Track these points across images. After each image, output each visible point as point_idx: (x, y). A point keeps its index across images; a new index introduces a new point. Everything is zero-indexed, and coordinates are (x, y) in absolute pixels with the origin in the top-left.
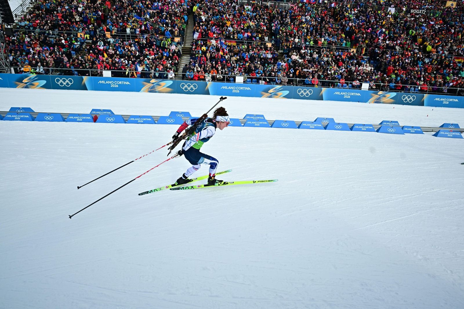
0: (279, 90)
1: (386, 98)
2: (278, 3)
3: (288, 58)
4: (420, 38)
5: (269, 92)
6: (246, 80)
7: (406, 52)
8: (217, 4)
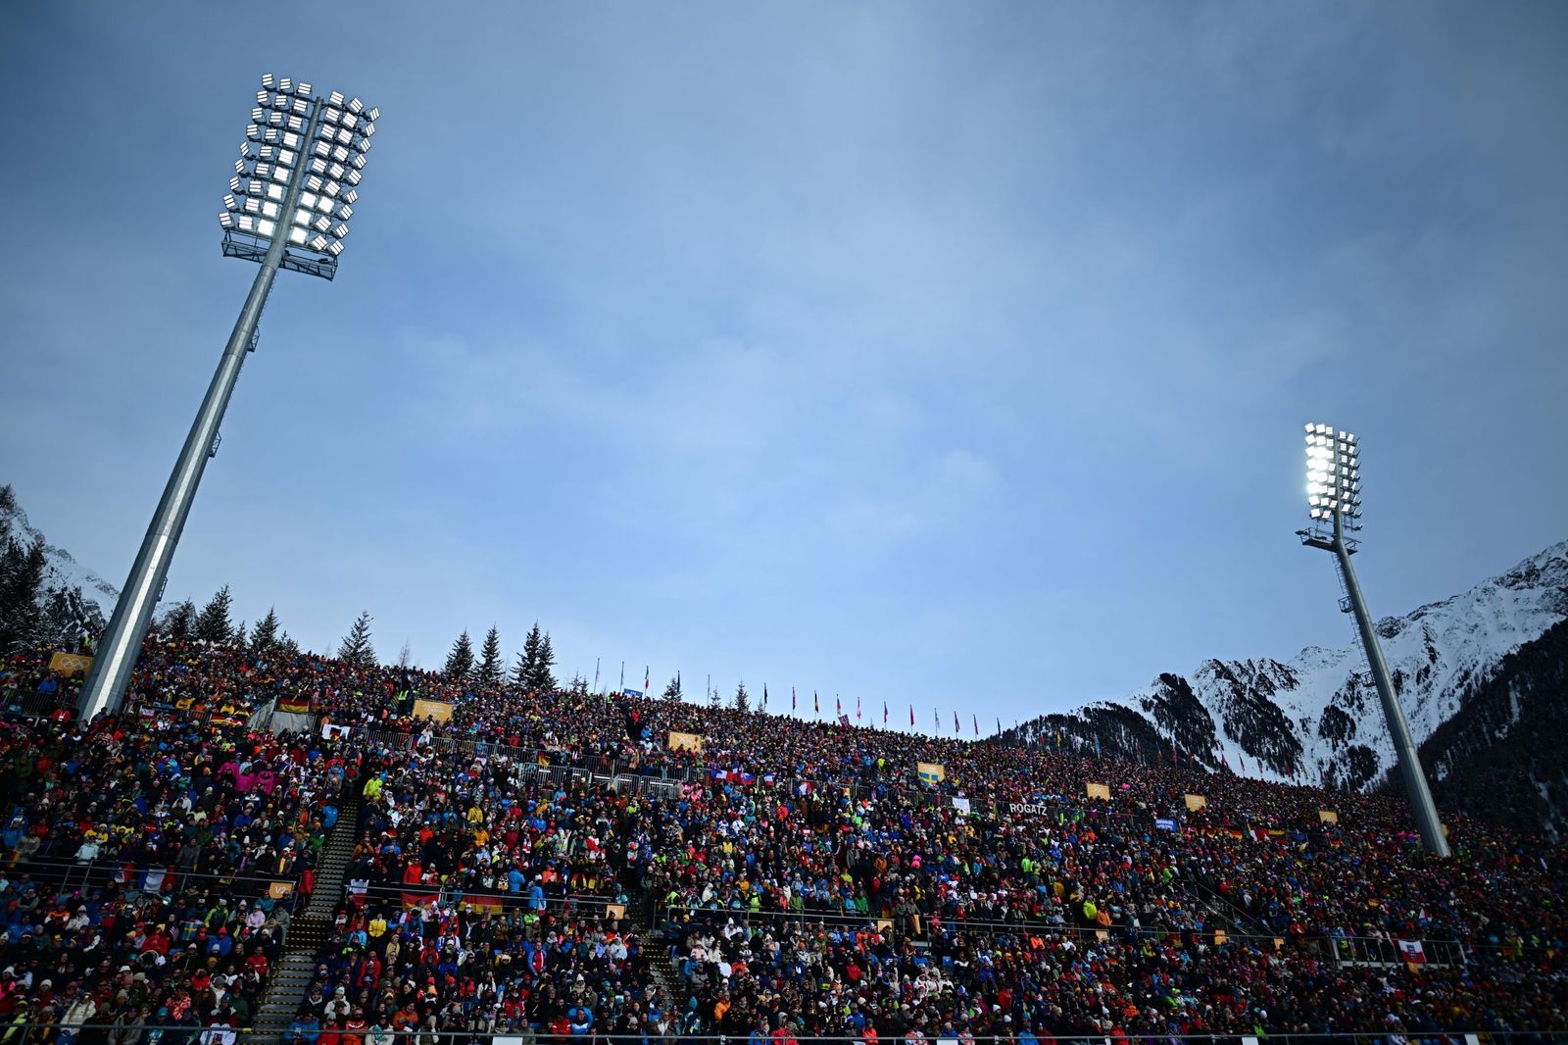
2: (644, 779)
3: (681, 958)
8: (449, 775)
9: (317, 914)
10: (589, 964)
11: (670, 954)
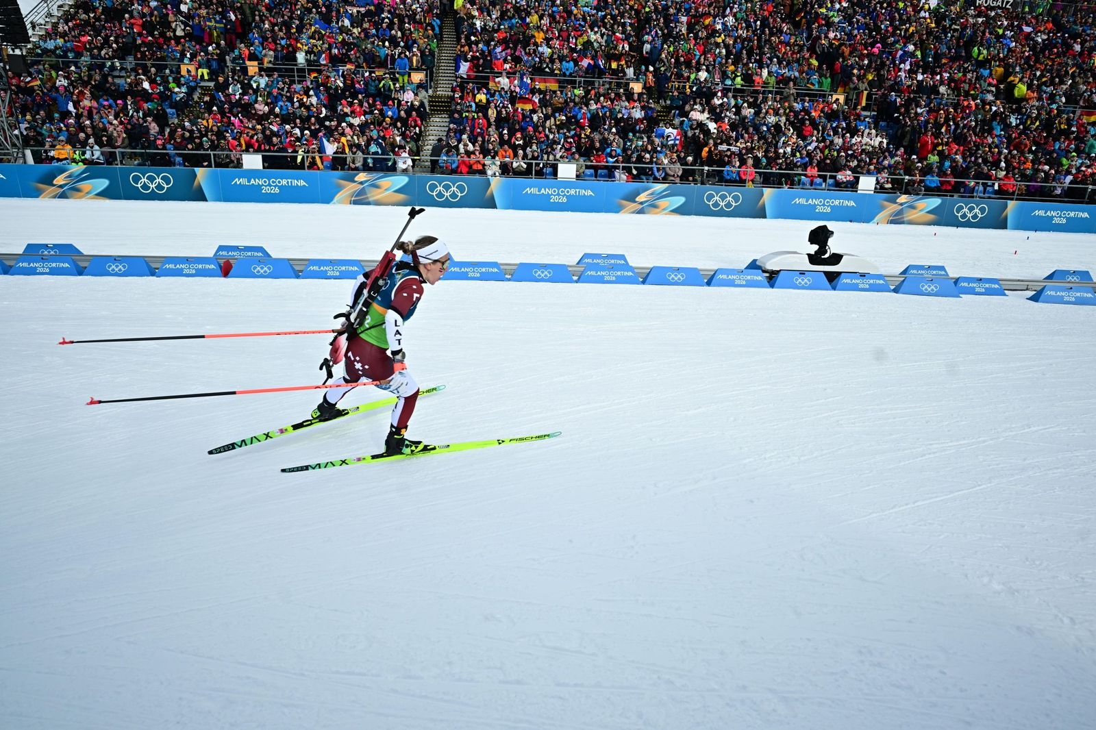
0: (662, 196)
1: (915, 211)
3: (681, 119)
4: (999, 66)
5: (637, 199)
6: (583, 173)
7: (964, 100)
9: (444, 93)
10: (618, 121)
11: (674, 117)
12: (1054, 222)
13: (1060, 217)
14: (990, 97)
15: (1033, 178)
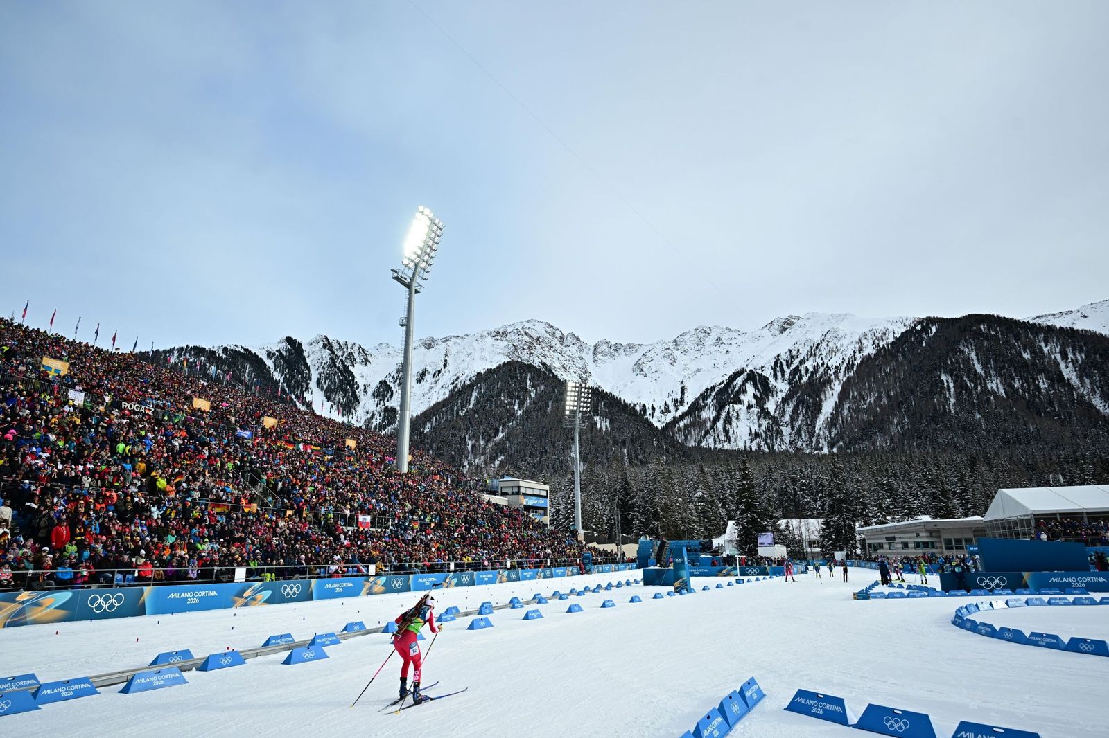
1: (40, 608)
4: (141, 462)
7: (107, 491)
12: (188, 603)
13: (194, 597)
14: (133, 489)
15: (169, 564)
